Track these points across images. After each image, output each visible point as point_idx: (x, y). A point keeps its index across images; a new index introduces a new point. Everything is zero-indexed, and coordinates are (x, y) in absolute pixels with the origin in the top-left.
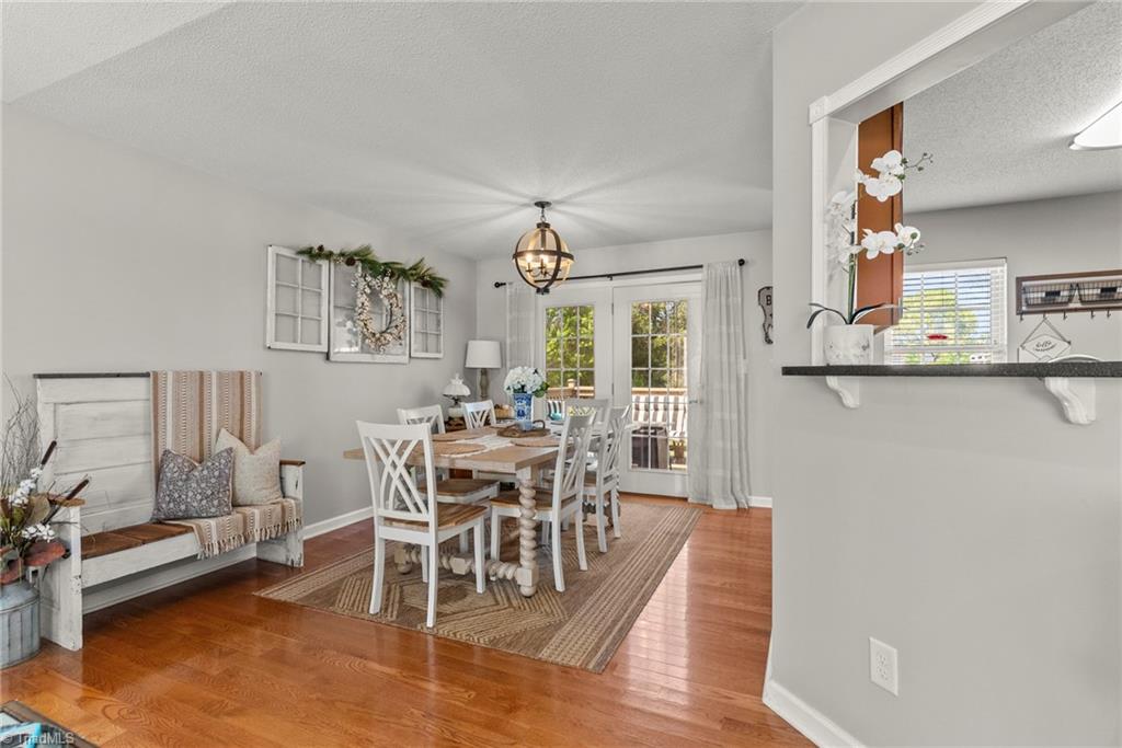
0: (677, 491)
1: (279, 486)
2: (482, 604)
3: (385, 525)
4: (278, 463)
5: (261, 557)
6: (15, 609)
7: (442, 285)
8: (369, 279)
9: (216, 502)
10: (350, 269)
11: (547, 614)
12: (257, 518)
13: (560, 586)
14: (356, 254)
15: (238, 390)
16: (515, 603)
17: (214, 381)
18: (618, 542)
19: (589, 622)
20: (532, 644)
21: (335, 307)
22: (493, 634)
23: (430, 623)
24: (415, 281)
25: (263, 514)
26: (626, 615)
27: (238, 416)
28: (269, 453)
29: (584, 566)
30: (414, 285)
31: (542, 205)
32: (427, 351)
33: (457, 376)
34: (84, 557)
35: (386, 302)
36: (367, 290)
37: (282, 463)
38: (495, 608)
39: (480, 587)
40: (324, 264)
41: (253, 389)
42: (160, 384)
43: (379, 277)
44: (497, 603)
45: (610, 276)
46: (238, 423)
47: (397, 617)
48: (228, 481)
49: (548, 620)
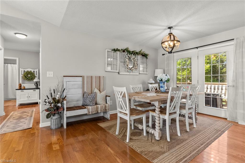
0: (223, 116)
1: (106, 101)
2: (144, 139)
3: (120, 113)
4: (105, 96)
5: (103, 116)
6: (56, 119)
7: (147, 56)
8: (128, 55)
9: (92, 103)
10: (124, 53)
11: (161, 148)
12: (100, 107)
13: (169, 139)
14: (125, 49)
15: (99, 80)
16: (153, 141)
17: (94, 78)
18: (194, 129)
19: (175, 155)
20: (153, 156)
21: (121, 62)
22: (143, 149)
23: (127, 141)
24: (141, 55)
25: (101, 107)
26: (189, 156)
27: (99, 85)
28: (103, 93)
29: (179, 134)
30: (140, 56)
31: (170, 28)
32: (144, 72)
33: (151, 78)
34: (67, 111)
35: (132, 60)
36: (128, 58)
37: (106, 96)
38: (147, 141)
39: (145, 134)
40: (118, 52)
41: (102, 80)
42: (84, 78)
43: (131, 55)
44: (148, 140)
45: (197, 48)
46: (99, 87)
47: (121, 137)
48: (95, 99)
49: (161, 150)
